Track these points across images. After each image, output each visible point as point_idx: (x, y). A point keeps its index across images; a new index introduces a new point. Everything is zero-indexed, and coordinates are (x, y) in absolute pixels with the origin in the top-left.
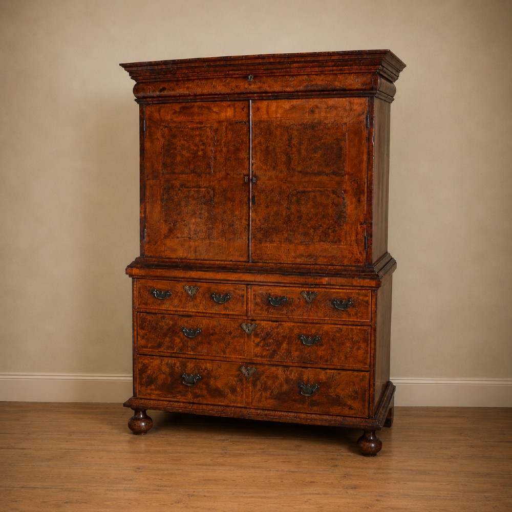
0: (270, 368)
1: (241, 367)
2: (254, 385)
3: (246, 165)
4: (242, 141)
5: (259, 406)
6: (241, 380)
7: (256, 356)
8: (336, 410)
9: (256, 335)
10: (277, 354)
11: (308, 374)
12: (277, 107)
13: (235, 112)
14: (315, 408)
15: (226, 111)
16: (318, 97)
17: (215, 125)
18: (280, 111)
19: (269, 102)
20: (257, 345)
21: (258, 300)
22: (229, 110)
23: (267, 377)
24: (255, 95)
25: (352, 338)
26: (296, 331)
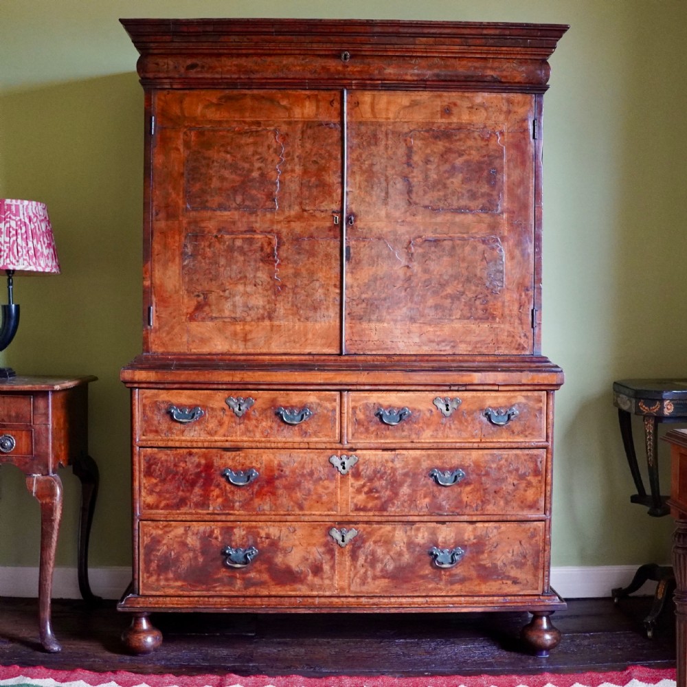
0: (381, 528)
1: (330, 528)
2: (354, 557)
3: (336, 195)
4: (330, 155)
5: (361, 592)
6: (331, 552)
7: (357, 509)
8: (493, 586)
9: (357, 475)
10: (393, 504)
11: (446, 534)
12: (389, 103)
13: (318, 107)
14: (457, 587)
15: (303, 106)
16: (457, 88)
17: (284, 128)
18: (393, 109)
19: (376, 93)
20: (359, 491)
21: (361, 416)
22: (307, 103)
23: (375, 542)
24: (354, 82)
25: (517, 470)
26: (425, 464)
